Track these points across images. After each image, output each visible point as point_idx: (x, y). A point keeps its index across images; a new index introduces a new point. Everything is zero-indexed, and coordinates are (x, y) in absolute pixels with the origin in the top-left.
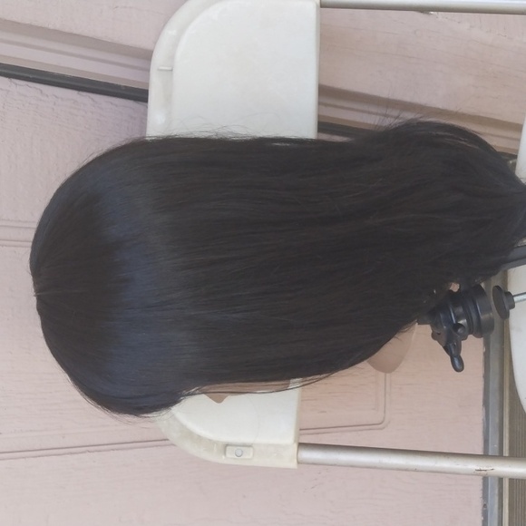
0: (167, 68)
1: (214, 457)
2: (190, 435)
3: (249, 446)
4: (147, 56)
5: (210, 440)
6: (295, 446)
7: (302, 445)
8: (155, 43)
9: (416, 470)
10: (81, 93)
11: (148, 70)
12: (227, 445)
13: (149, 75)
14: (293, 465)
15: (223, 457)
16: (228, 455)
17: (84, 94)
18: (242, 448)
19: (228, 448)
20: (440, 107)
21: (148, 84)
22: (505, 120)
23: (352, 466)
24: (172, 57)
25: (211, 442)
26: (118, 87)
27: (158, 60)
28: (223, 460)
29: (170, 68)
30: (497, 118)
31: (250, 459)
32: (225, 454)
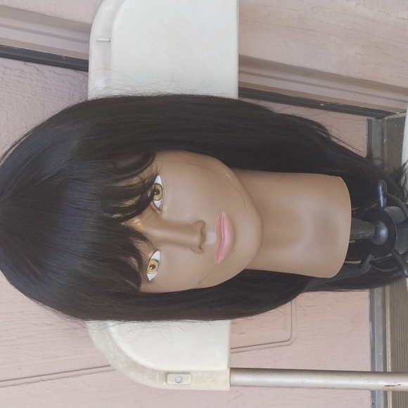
0: (105, 40)
1: (157, 384)
2: (135, 365)
3: (188, 373)
4: (86, 29)
5: (152, 369)
6: (228, 371)
7: (234, 370)
8: (93, 18)
9: (333, 388)
10: (27, 63)
11: (88, 42)
12: (168, 373)
13: (89, 47)
14: (227, 387)
15: (165, 383)
16: (169, 382)
17: (30, 64)
18: (181, 375)
19: (169, 375)
20: (334, 72)
21: (88, 55)
22: (385, 83)
23: (278, 387)
24: (109, 30)
25: (153, 371)
26: (59, 57)
27: (97, 32)
28: (164, 386)
29: (108, 40)
30: (379, 81)
31: (188, 384)
32: (166, 381)
